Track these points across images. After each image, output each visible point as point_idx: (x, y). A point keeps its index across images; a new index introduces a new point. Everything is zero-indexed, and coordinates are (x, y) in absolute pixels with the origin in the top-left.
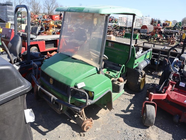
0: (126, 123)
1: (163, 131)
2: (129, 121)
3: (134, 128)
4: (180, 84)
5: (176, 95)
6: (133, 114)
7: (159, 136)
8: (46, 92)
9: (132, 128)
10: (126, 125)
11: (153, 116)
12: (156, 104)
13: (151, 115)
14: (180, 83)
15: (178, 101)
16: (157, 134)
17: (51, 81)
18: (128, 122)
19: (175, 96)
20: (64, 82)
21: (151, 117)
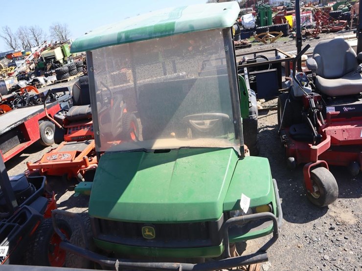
0: (293, 223)
1: (349, 199)
2: (295, 215)
3: (313, 222)
4: (327, 110)
5: (344, 131)
6: (287, 199)
7: (353, 212)
8: (149, 264)
9: (309, 226)
10: (296, 224)
11: (334, 185)
12: (325, 162)
13: (331, 185)
14: (327, 108)
15: (352, 139)
16: (348, 211)
17: (148, 233)
18: (294, 218)
19: (343, 133)
20: (196, 216)
21: (332, 188)
